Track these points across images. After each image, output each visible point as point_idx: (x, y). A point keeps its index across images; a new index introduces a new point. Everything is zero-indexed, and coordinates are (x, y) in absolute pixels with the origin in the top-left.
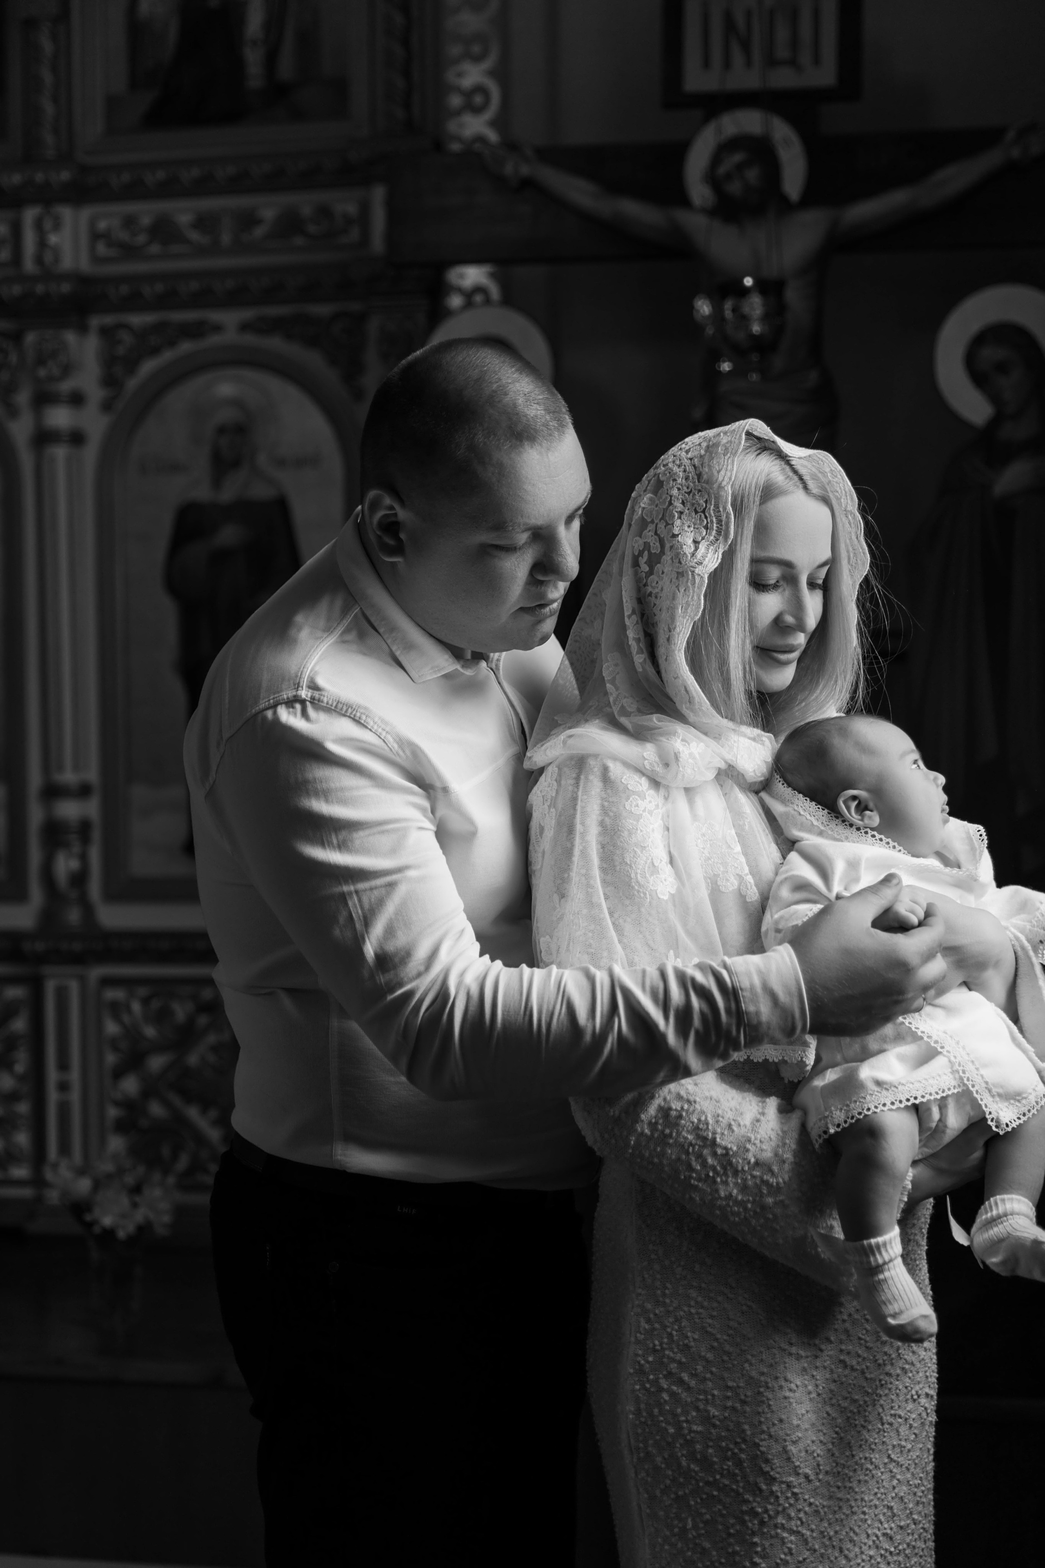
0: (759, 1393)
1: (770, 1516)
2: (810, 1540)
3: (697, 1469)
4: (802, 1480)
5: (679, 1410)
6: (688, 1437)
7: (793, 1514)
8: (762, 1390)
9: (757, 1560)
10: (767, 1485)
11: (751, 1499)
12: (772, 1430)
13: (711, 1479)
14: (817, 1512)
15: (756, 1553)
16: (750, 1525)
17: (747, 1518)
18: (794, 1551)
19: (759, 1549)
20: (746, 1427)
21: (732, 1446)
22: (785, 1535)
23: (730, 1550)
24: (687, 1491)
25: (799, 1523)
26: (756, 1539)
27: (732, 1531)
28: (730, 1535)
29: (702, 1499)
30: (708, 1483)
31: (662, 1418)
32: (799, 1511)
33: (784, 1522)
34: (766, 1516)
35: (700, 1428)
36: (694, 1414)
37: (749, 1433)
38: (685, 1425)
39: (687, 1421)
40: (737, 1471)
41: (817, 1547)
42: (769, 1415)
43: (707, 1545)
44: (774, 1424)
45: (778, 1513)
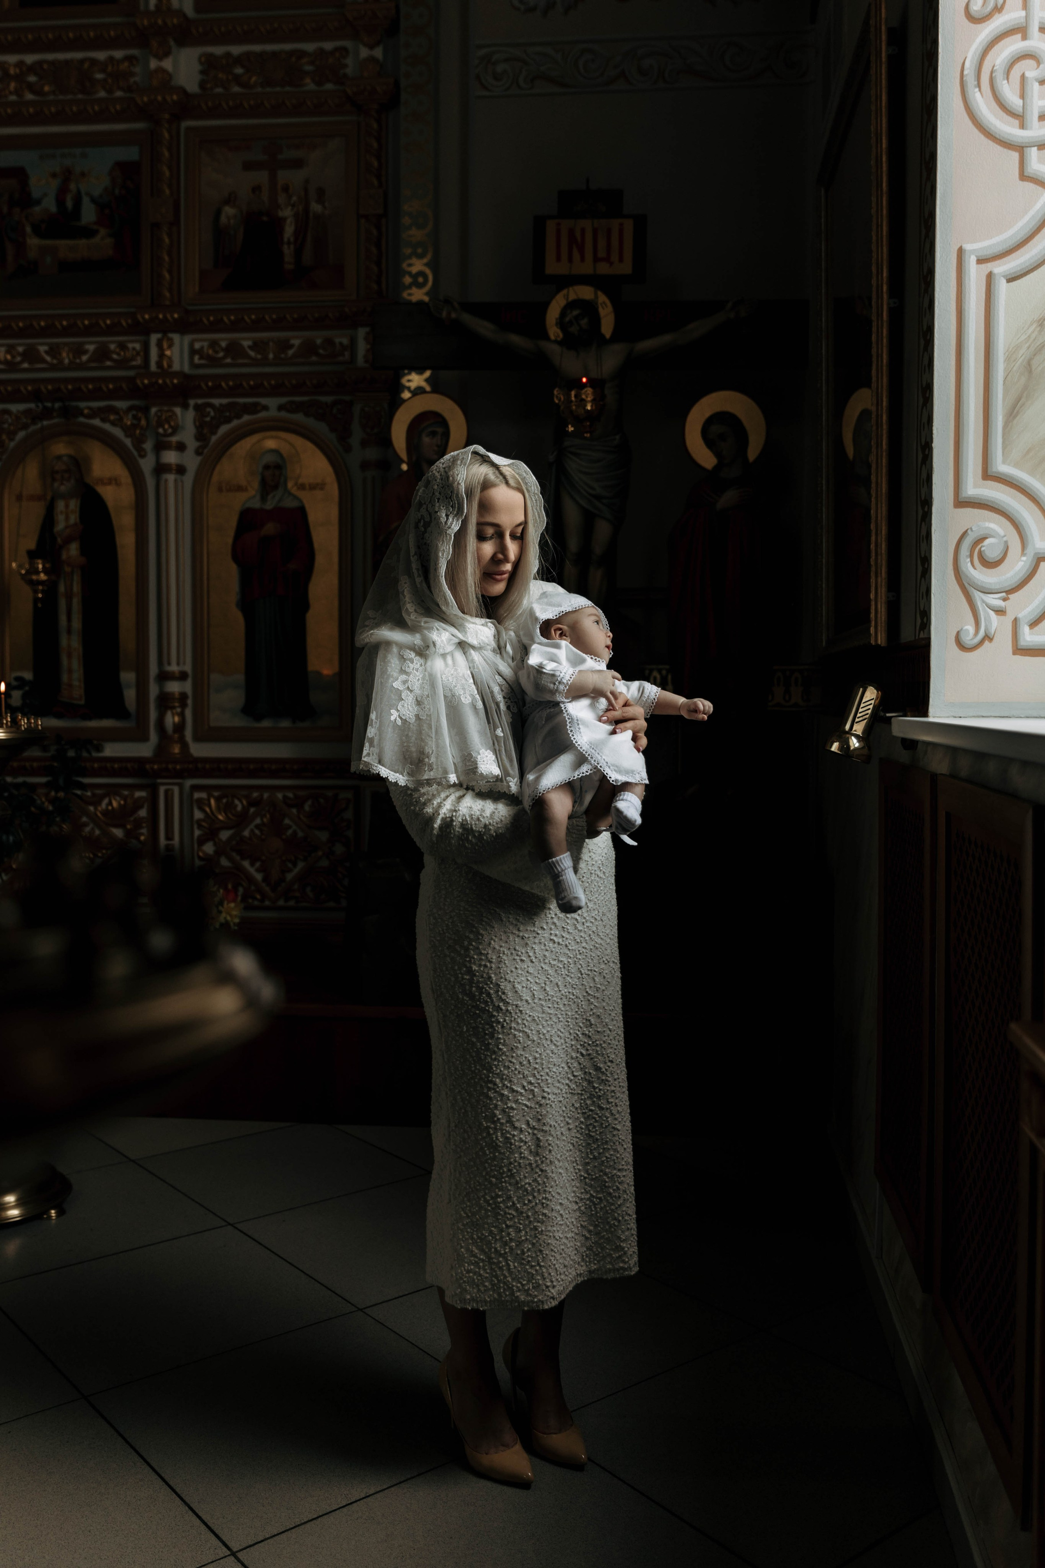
0: (499, 957)
1: (507, 1023)
2: (530, 1035)
3: (467, 999)
4: (525, 1003)
5: (456, 968)
6: (462, 982)
7: (520, 1022)
8: (501, 955)
9: (501, 1047)
10: (505, 1006)
11: (497, 1015)
12: (507, 976)
13: (475, 1004)
14: (534, 1020)
15: (500, 1043)
16: (496, 1028)
17: (495, 1025)
18: (521, 1041)
19: (502, 1041)
20: (493, 976)
21: (485, 986)
22: (516, 1033)
23: (486, 1042)
24: (463, 1012)
25: (524, 1026)
26: (500, 1036)
27: (487, 1032)
28: (486, 1034)
29: (470, 1015)
30: (473, 1006)
31: (447, 972)
32: (524, 1019)
33: (515, 1026)
34: (505, 1023)
35: (468, 977)
36: (465, 969)
37: (494, 979)
38: (460, 975)
39: (461, 973)
40: (488, 1000)
41: (535, 1039)
42: (505, 969)
43: (474, 1040)
44: (508, 973)
45: (511, 1021)
